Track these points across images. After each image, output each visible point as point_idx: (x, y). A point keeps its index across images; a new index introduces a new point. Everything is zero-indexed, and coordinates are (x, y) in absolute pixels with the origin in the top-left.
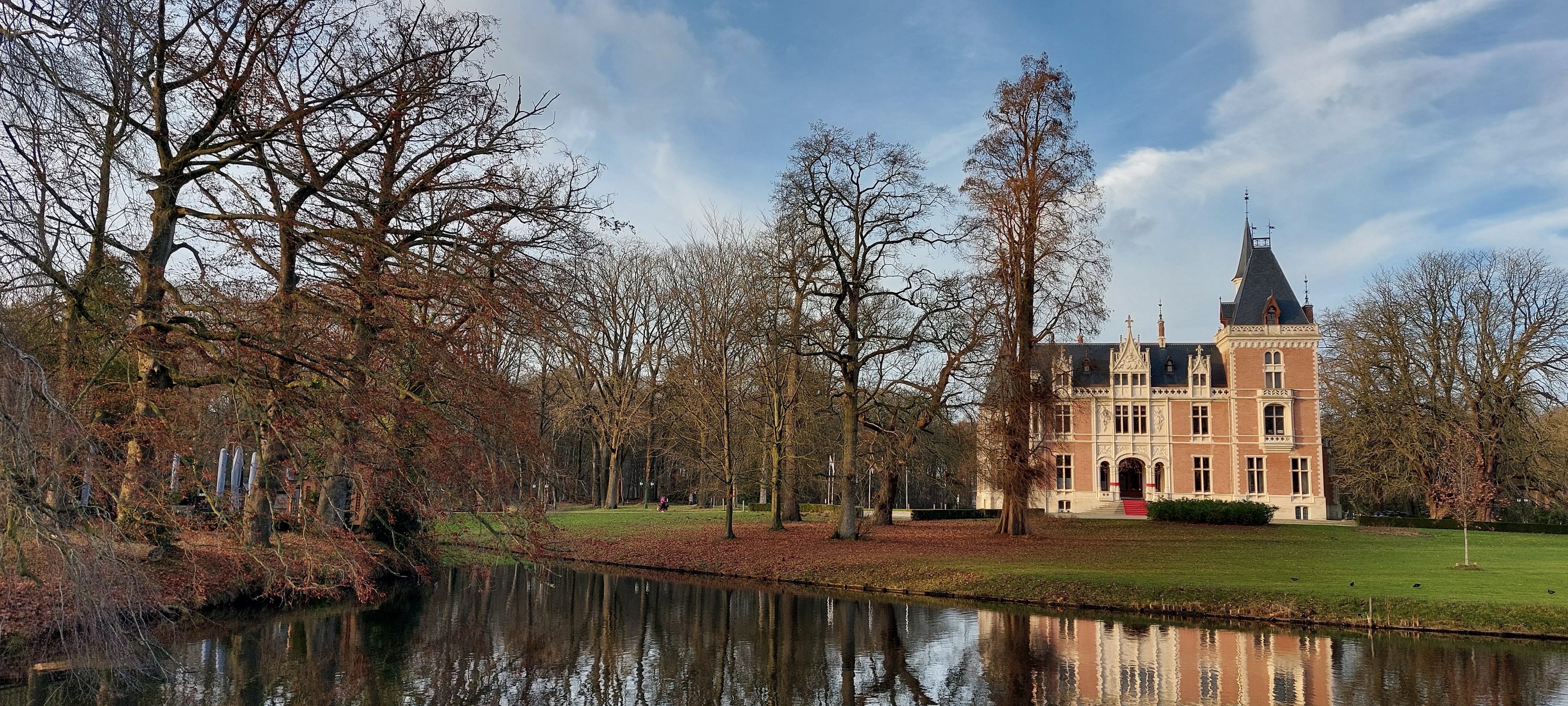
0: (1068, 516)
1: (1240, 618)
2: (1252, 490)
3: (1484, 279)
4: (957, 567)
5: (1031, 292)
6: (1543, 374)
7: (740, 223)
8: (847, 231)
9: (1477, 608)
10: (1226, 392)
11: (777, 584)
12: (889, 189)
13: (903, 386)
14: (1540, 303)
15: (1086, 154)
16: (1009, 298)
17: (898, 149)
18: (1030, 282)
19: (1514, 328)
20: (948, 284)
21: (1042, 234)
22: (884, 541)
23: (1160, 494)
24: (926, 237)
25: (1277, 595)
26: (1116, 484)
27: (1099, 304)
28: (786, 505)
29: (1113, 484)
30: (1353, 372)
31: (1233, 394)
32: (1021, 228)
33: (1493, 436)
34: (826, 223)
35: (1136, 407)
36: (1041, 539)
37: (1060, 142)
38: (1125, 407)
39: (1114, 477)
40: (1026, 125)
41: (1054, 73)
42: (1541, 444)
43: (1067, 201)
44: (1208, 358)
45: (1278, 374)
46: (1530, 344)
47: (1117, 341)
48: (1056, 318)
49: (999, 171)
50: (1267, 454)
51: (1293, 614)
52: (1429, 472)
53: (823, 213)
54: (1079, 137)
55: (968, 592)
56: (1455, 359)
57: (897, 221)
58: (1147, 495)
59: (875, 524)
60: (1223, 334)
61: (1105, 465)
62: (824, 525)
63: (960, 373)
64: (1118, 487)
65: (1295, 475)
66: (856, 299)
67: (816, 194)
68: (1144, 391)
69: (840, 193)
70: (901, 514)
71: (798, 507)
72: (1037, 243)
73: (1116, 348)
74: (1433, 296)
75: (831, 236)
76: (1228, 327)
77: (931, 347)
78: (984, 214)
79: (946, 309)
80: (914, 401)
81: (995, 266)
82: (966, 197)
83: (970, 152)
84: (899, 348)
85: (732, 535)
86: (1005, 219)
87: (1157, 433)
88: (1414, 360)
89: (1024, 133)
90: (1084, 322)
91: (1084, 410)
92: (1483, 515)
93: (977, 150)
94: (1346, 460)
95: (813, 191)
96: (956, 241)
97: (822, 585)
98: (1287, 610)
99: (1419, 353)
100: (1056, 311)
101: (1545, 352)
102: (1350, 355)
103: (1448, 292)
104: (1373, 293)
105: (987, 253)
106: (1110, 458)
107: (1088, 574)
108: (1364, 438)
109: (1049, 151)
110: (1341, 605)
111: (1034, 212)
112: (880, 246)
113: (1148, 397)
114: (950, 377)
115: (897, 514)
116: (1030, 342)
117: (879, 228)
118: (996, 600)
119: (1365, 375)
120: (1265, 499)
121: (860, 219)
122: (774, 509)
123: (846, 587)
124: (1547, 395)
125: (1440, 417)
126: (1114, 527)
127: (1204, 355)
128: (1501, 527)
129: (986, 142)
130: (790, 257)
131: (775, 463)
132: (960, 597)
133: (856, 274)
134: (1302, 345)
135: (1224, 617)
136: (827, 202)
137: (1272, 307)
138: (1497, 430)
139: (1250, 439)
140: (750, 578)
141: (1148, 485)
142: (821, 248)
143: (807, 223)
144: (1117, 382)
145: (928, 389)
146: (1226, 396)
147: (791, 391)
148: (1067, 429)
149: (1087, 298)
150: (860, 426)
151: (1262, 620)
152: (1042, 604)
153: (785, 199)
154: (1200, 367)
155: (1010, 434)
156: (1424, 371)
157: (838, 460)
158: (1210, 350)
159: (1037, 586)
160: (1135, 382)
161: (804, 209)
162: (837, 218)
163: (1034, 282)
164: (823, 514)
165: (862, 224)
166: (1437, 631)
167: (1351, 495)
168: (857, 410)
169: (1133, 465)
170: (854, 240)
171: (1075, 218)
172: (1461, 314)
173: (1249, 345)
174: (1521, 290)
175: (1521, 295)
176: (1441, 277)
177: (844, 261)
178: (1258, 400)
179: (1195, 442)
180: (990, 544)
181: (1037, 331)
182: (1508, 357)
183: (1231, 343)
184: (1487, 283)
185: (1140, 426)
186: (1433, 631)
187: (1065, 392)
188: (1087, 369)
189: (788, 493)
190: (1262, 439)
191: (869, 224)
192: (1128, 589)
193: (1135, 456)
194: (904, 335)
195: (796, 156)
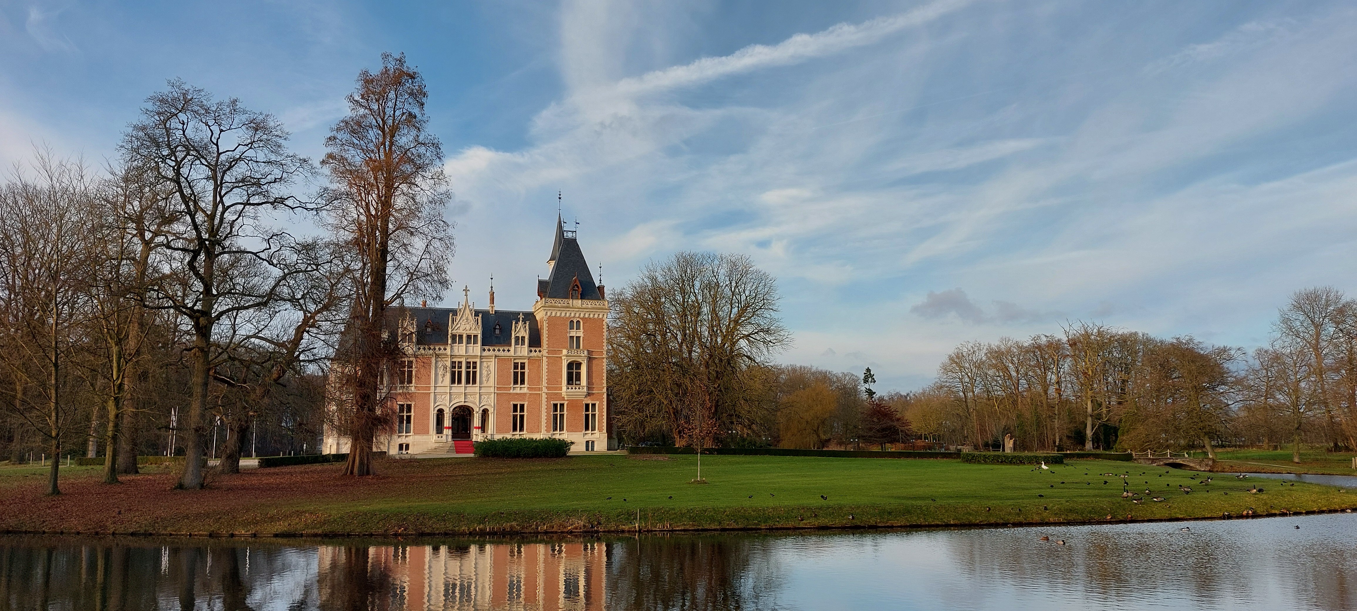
0: (407, 457)
1: (546, 533)
2: (555, 429)
3: (715, 274)
4: (306, 508)
5: (385, 261)
6: (747, 342)
7: (81, 169)
8: (205, 189)
9: (705, 511)
10: (540, 351)
11: (111, 537)
12: (251, 153)
13: (257, 341)
14: (747, 293)
15: (436, 146)
16: (365, 264)
17: (261, 117)
18: (384, 252)
19: (731, 309)
20: (307, 248)
21: (396, 210)
22: (230, 489)
23: (485, 435)
24: (287, 202)
25: (573, 513)
26: (449, 428)
27: (443, 275)
28: (121, 460)
29: (446, 428)
30: (629, 338)
31: (545, 353)
32: (377, 203)
33: (716, 386)
34: (182, 180)
35: (468, 363)
36: (384, 478)
37: (414, 132)
38: (460, 363)
39: (447, 422)
40: (384, 113)
41: (411, 72)
42: (744, 391)
43: (419, 185)
44: (528, 323)
45: (578, 338)
46: (740, 321)
47: (456, 307)
48: (407, 285)
49: (358, 151)
50: (568, 400)
51: (585, 526)
52: (676, 412)
53: (179, 168)
54: (430, 131)
55: (316, 531)
56: (695, 330)
57: (259, 185)
58: (474, 436)
59: (223, 472)
60: (539, 305)
61: (440, 413)
62: (164, 477)
63: (315, 330)
64: (450, 430)
65: (587, 416)
66: (211, 256)
67: (171, 149)
68: (476, 349)
69: (197, 151)
70: (249, 462)
71: (134, 458)
72: (392, 218)
73: (455, 312)
74: (683, 284)
75: (187, 191)
76: (544, 299)
77: (288, 305)
78: (343, 187)
79: (306, 271)
80: (270, 356)
81: (352, 235)
82: (326, 170)
83: (332, 130)
84: (258, 305)
85: (56, 491)
86: (363, 194)
87: (485, 384)
88: (670, 330)
89: (382, 120)
90: (430, 290)
91: (427, 365)
92: (709, 444)
93: (338, 130)
94: (622, 404)
95: (169, 146)
96: (317, 209)
97: (163, 534)
98: (580, 523)
99: (673, 325)
100: (406, 279)
101: (749, 327)
102: (628, 325)
103: (693, 282)
104: (645, 280)
105: (346, 223)
106: (446, 405)
107: (426, 505)
108: (635, 388)
109: (405, 139)
110: (618, 516)
111: (389, 191)
112: (241, 207)
113: (479, 354)
114: (305, 334)
115: (244, 463)
116: (381, 306)
117: (239, 190)
118: (343, 535)
119: (637, 340)
120: (565, 436)
121: (219, 179)
122: (108, 463)
123: (190, 535)
124: (748, 357)
125: (685, 372)
126: (446, 465)
127: (524, 321)
128: (720, 452)
129: (347, 123)
130: (137, 208)
131: (112, 416)
132: (308, 536)
133: (213, 232)
134: (596, 316)
135: (534, 533)
136: (184, 159)
137: (576, 285)
138: (719, 382)
139: (556, 389)
140: (78, 533)
141: (476, 428)
142: (173, 202)
143: (160, 177)
144: (454, 341)
145: (283, 345)
146: (540, 355)
147: (132, 344)
148: (410, 382)
149: (433, 269)
150: (211, 379)
151: (562, 532)
152: (385, 535)
153: (137, 150)
154: (521, 330)
155: (360, 386)
156: (676, 338)
157: (184, 411)
158: (529, 317)
159: (381, 520)
160: (468, 342)
161: (156, 162)
162: (194, 175)
163: (387, 252)
164: (163, 466)
165: (221, 183)
166: (681, 530)
167: (625, 431)
168: (209, 363)
169: (464, 411)
170: (211, 198)
171: (425, 200)
172: (700, 298)
173: (558, 315)
174: (736, 283)
175: (736, 287)
176: (689, 271)
177: (200, 217)
178: (563, 358)
179: (515, 392)
180: (337, 485)
181: (388, 296)
182: (727, 329)
183: (545, 312)
184: (717, 277)
185: (471, 378)
186: (678, 530)
187: (409, 348)
188: (429, 330)
189: (125, 446)
190: (564, 388)
191: (230, 185)
192: (460, 516)
193: (466, 404)
194: (261, 292)
195: (150, 109)
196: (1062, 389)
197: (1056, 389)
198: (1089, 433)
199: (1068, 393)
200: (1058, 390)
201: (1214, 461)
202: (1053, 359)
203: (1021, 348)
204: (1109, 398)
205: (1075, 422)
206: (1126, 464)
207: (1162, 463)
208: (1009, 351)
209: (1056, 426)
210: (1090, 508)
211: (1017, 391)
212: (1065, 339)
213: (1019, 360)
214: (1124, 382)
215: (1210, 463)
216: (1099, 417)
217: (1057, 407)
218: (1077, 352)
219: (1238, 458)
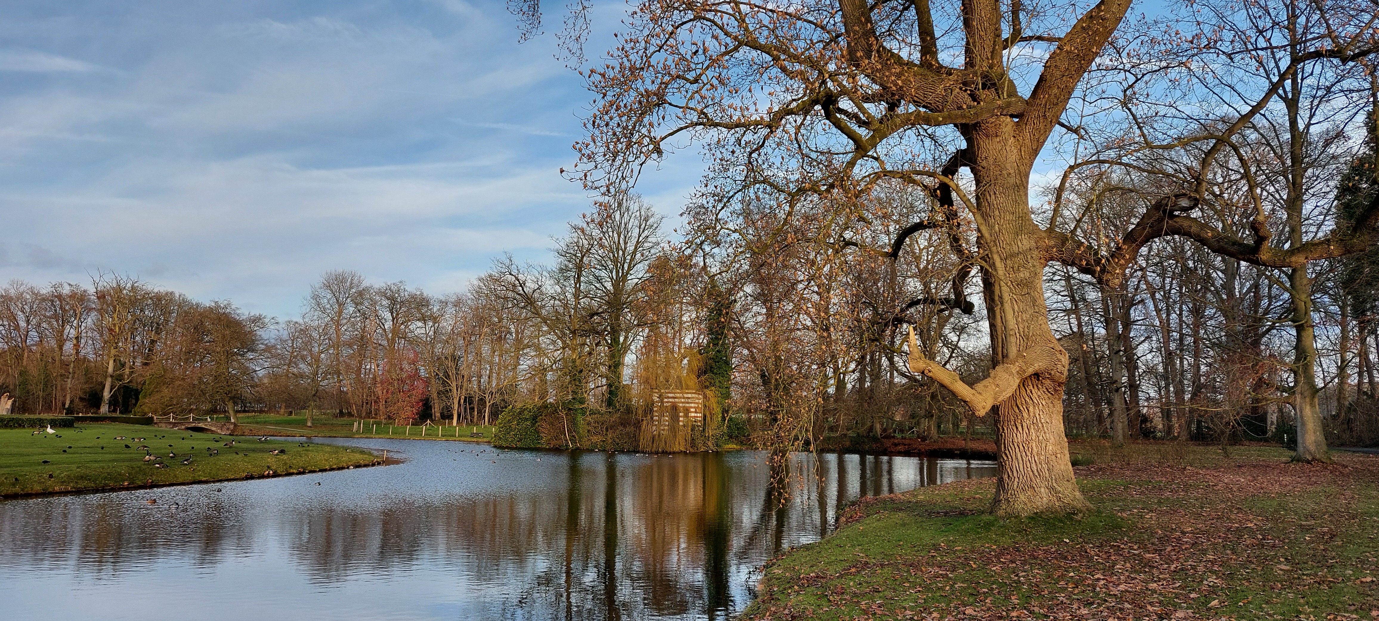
196: (82, 346)
197: (75, 345)
198: (106, 394)
199: (88, 351)
200: (77, 346)
201: (235, 425)
202: (75, 311)
203: (36, 295)
204: (134, 358)
205: (92, 383)
206: (145, 427)
207: (183, 427)
208: (20, 297)
209: (69, 386)
210: (106, 474)
211: (24, 344)
212: (92, 290)
213: (31, 308)
214: (153, 342)
215: (232, 427)
216: (120, 378)
217: (72, 365)
218: (105, 306)
219: (257, 423)
